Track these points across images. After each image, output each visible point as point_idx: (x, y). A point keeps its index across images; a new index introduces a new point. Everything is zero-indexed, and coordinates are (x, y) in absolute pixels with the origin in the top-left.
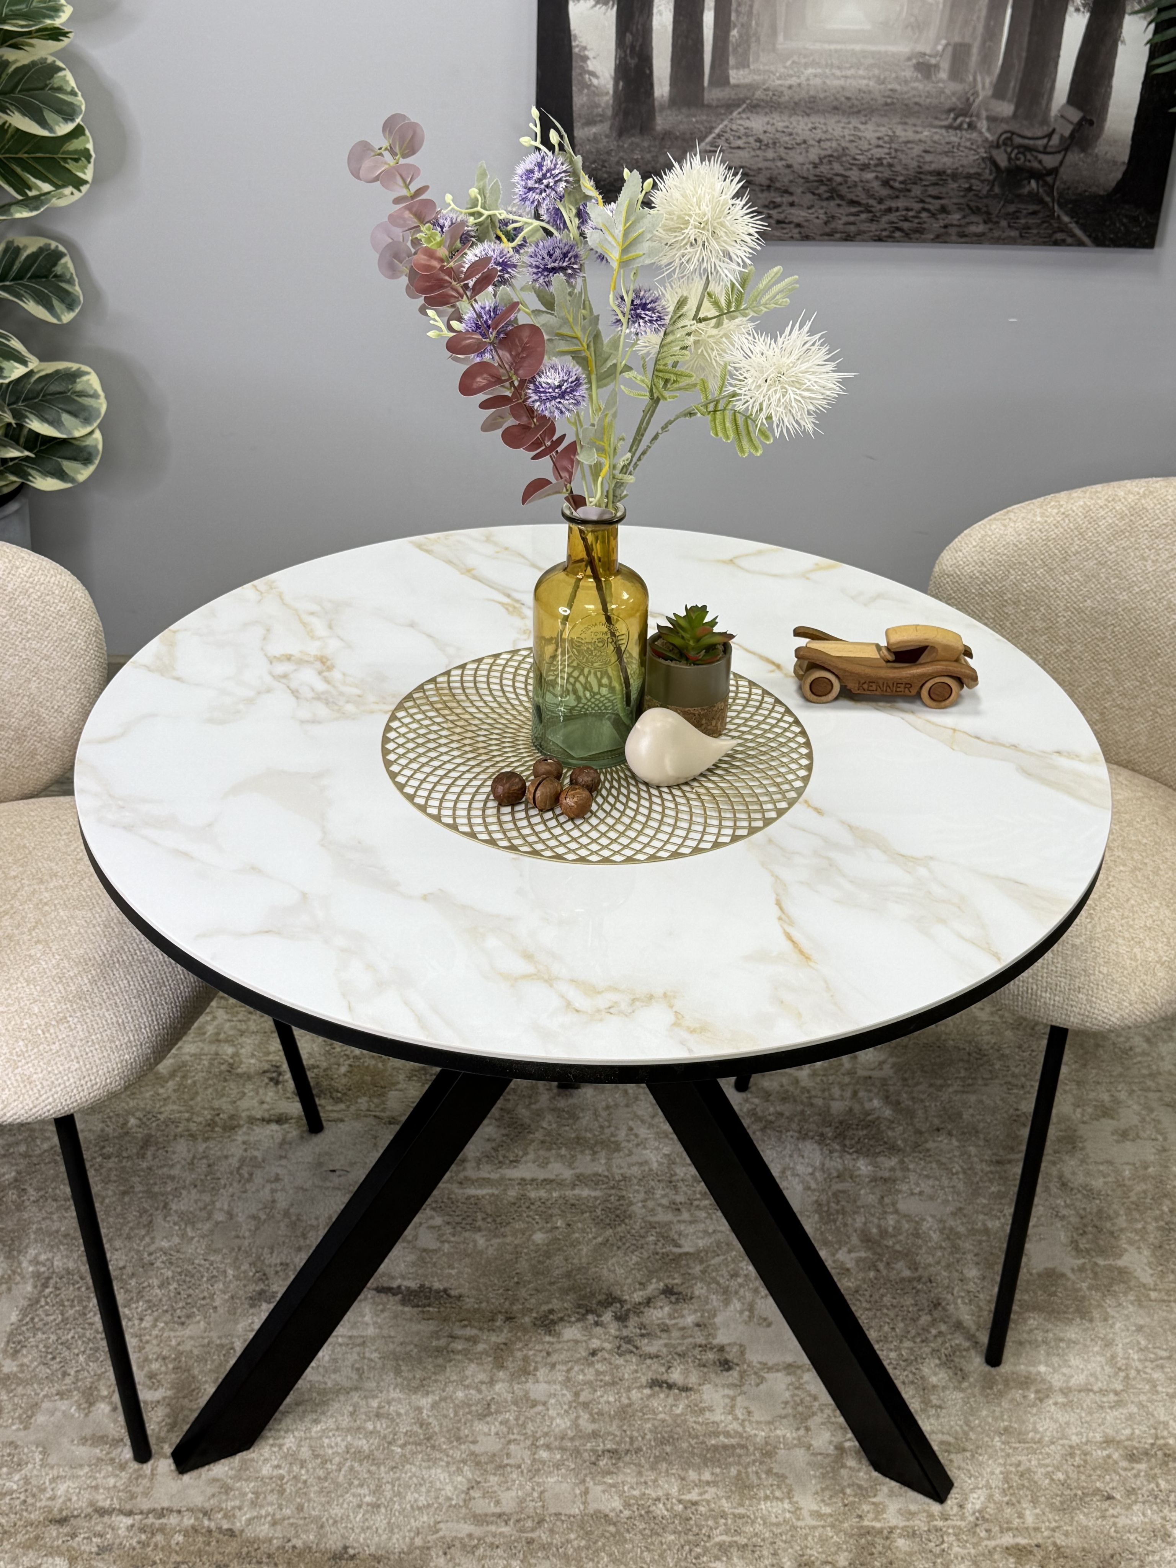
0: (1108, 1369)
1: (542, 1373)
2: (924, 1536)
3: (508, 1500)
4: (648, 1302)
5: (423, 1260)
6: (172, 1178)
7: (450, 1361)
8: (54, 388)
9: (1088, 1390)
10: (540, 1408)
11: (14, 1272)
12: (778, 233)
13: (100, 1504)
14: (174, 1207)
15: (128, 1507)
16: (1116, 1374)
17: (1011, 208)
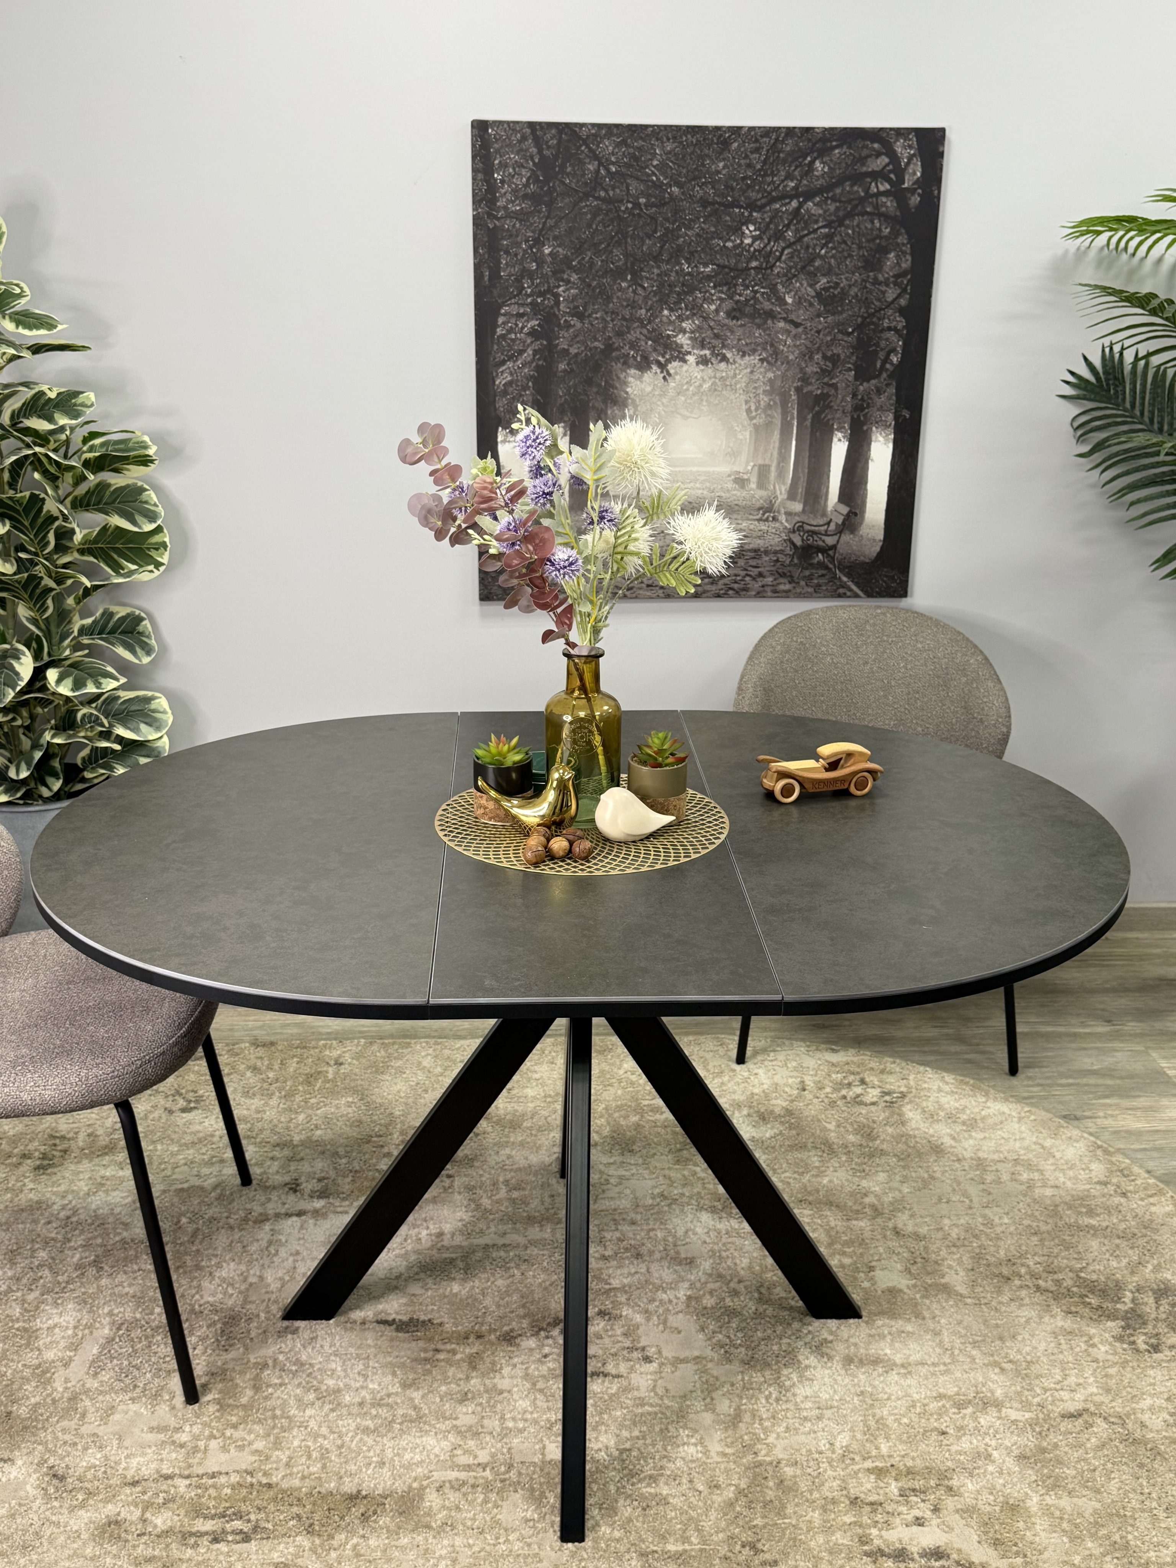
0: (938, 1350)
1: (506, 1371)
2: (805, 1464)
3: (483, 1457)
5: (412, 1301)
6: (216, 1256)
7: (436, 1366)
8: (133, 708)
9: (923, 1364)
10: (505, 1395)
11: (95, 1321)
12: (648, 594)
13: (165, 1471)
14: (217, 1274)
15: (186, 1473)
16: (944, 1353)
17: (807, 573)
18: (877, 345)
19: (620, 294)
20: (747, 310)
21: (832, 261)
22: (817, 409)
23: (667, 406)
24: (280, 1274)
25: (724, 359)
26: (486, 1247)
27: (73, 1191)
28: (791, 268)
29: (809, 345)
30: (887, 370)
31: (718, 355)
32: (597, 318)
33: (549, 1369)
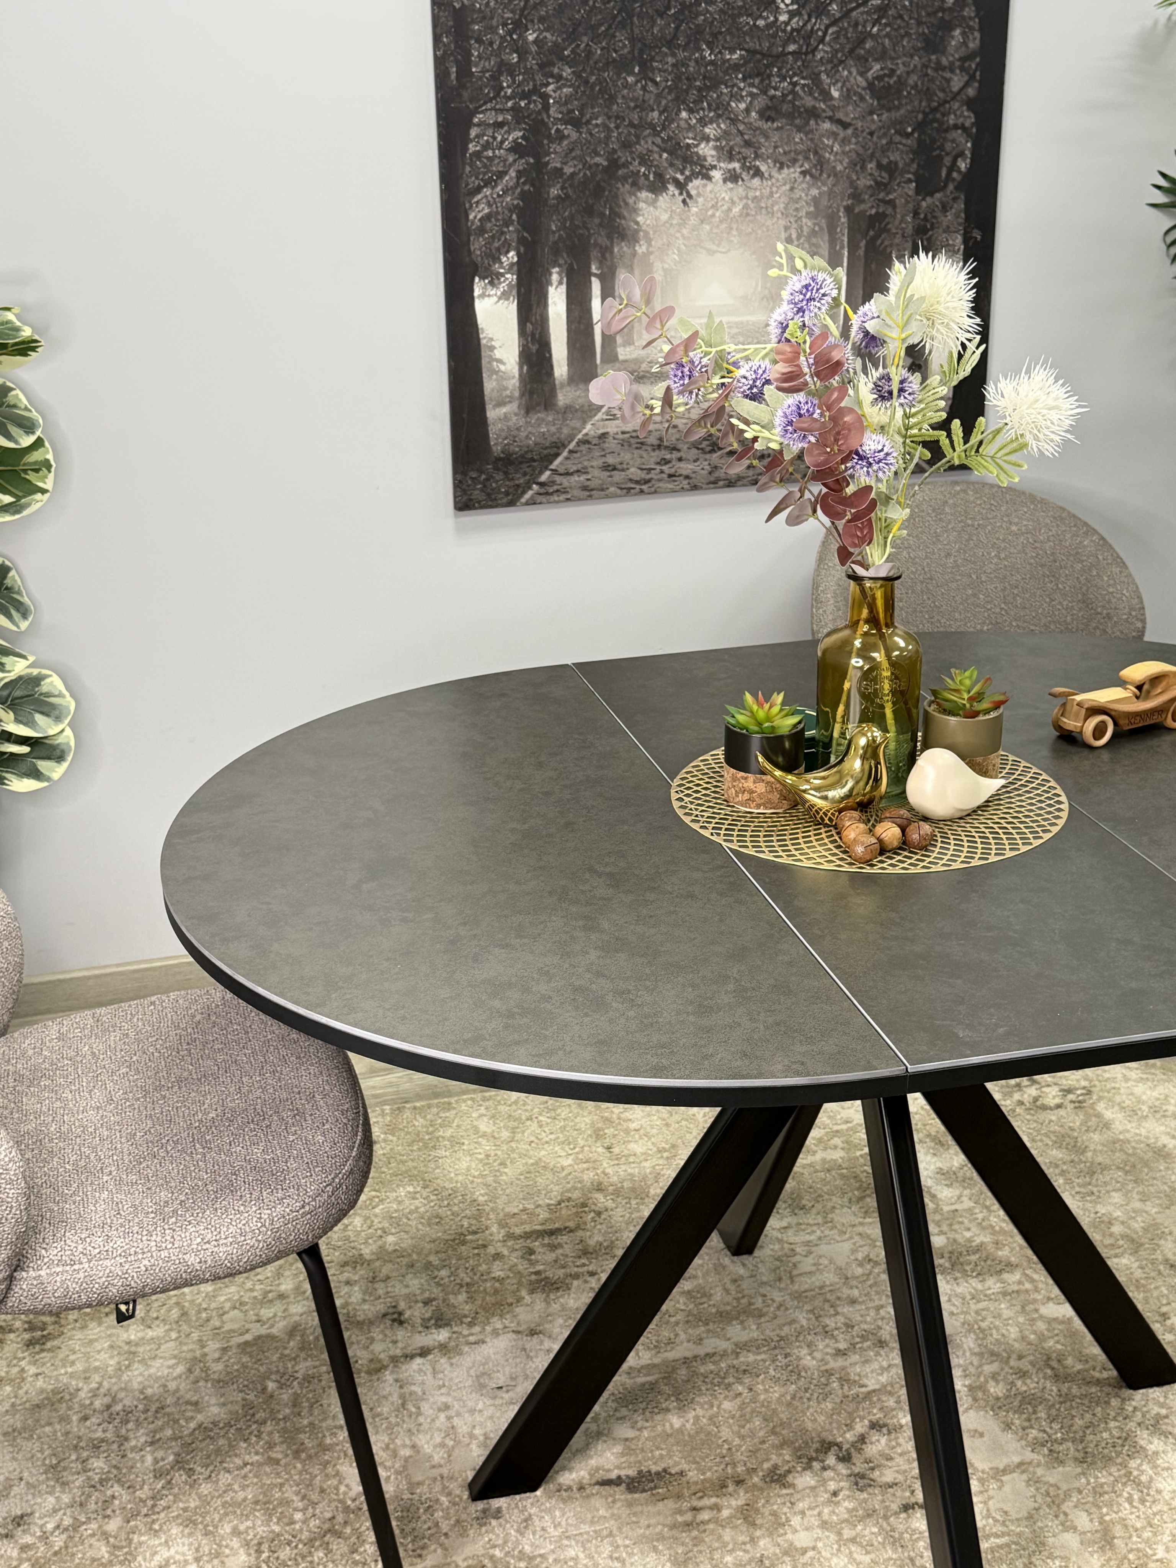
1: (796, 1521)
4: (862, 1439)
5: (629, 1448)
7: (705, 1531)
10: (810, 1554)
11: (220, 1546)
12: (670, 486)
18: (942, 148)
19: (625, 91)
20: (785, 107)
21: (887, 41)
22: (872, 233)
23: (688, 238)
24: (438, 1440)
25: (758, 173)
26: (686, 1361)
27: (96, 1369)
28: (837, 51)
29: (861, 151)
30: (954, 179)
31: (749, 168)
32: (597, 125)
33: (849, 1511)
